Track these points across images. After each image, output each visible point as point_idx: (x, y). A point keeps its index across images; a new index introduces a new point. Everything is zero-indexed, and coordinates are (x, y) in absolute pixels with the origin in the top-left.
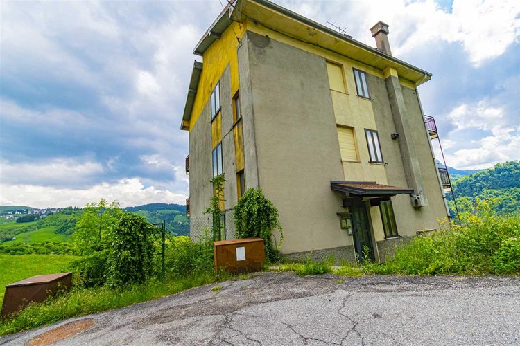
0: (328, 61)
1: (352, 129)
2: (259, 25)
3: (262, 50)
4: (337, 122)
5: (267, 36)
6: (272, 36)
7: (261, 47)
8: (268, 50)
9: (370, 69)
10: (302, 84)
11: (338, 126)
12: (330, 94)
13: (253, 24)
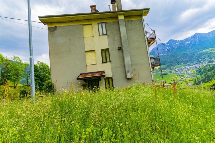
0: (83, 25)
1: (95, 51)
2: (53, 23)
3: (54, 32)
4: (86, 50)
5: (56, 26)
6: (57, 25)
7: (53, 32)
8: (56, 32)
9: (109, 20)
10: (70, 40)
11: (86, 51)
12: (84, 39)
13: (50, 24)
